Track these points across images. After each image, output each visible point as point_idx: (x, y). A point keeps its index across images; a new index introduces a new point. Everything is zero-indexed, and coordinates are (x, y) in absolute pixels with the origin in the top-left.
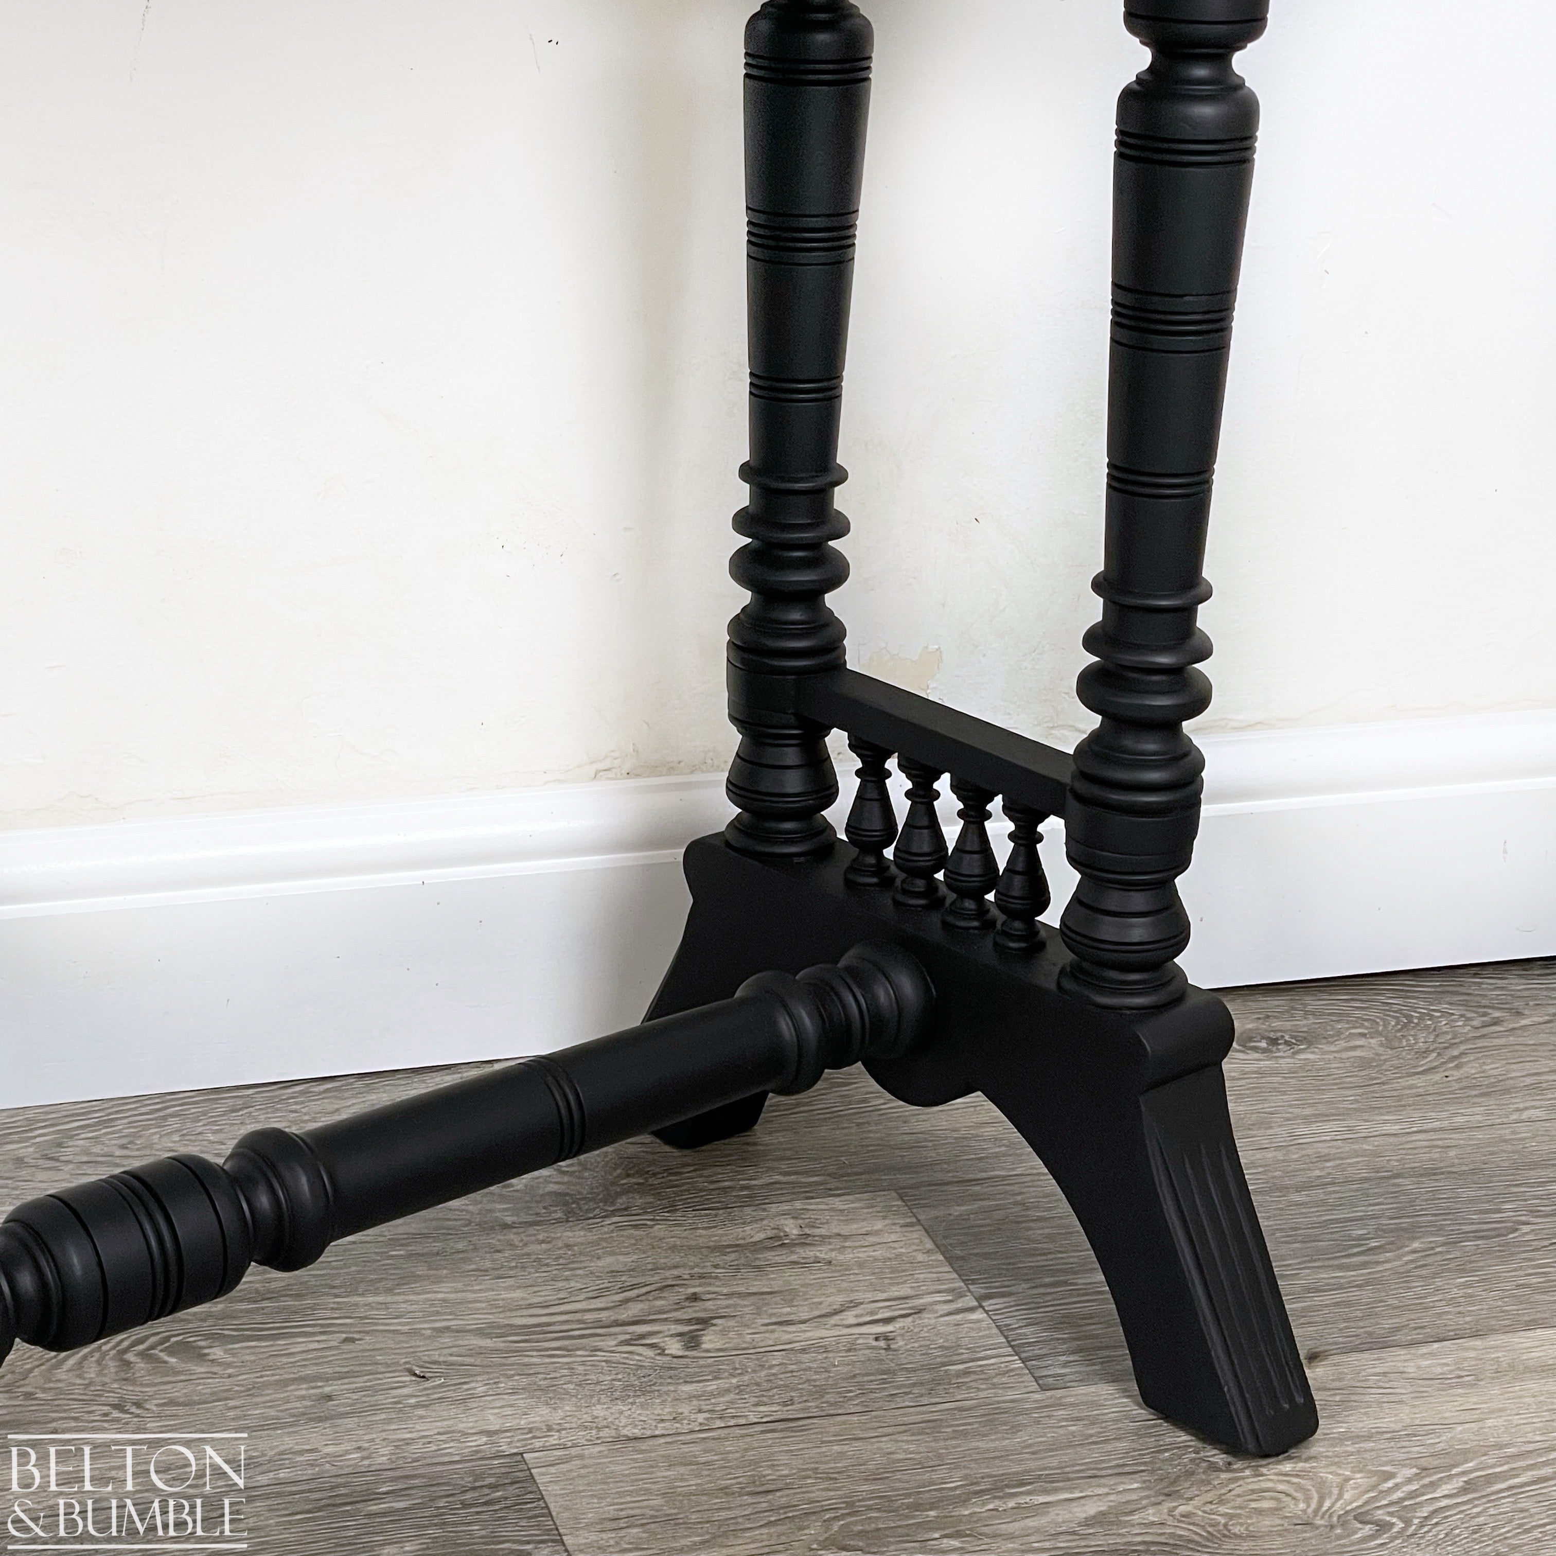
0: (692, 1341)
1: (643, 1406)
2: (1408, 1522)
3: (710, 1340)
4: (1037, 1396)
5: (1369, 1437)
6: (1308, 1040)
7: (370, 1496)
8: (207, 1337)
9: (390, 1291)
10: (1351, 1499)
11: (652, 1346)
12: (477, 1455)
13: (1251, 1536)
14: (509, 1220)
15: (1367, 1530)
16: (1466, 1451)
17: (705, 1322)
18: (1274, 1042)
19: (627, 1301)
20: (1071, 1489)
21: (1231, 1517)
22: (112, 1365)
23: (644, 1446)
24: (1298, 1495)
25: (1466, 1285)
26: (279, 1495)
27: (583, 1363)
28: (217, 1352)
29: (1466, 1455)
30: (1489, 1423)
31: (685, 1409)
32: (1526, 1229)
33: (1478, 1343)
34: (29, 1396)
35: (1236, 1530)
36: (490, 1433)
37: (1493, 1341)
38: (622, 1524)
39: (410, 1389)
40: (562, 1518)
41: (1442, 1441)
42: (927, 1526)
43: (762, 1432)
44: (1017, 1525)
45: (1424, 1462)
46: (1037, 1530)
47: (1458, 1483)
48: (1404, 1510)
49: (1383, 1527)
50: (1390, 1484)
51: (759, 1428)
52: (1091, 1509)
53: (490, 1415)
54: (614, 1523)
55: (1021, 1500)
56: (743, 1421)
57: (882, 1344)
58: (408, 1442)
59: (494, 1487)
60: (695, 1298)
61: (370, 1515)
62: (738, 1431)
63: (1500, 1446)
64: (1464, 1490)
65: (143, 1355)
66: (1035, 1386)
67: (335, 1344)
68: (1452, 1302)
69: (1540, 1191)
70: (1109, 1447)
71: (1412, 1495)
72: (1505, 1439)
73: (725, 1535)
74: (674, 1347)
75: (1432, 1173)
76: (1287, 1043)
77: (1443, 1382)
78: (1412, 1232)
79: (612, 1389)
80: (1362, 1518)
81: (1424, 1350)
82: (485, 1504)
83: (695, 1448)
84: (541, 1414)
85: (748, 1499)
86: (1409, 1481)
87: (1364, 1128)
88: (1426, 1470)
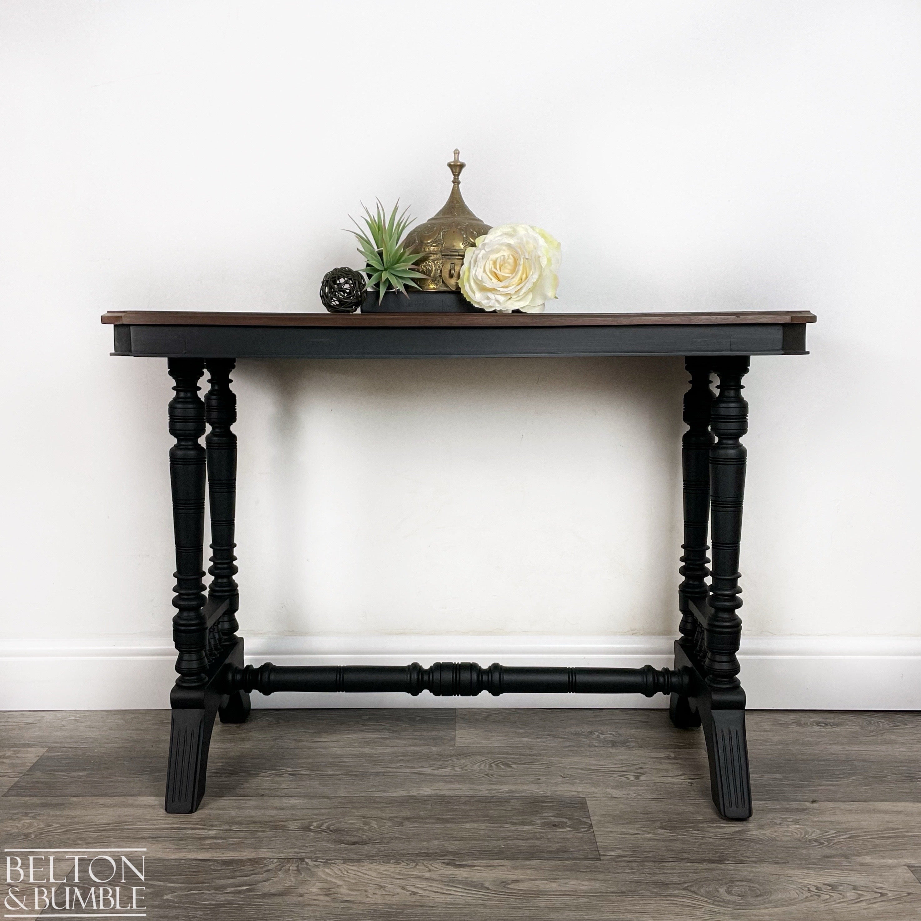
0: (637, 778)
1: (620, 791)
2: (829, 843)
3: (642, 778)
5: (823, 822)
6: (837, 725)
7: (544, 802)
8: (512, 762)
9: (561, 757)
10: (814, 836)
11: (626, 777)
12: (573, 796)
13: (781, 841)
14: (597, 745)
15: (816, 844)
16: (852, 829)
17: (642, 774)
18: (827, 725)
19: (623, 767)
22: (487, 766)
23: (617, 800)
24: (799, 833)
25: (866, 789)
26: (521, 799)
27: (607, 779)
28: (514, 766)
30: (861, 823)
31: (631, 792)
32: (890, 777)
33: (865, 803)
34: (466, 770)
35: (778, 839)
36: (578, 792)
37: (870, 803)
38: (607, 816)
39: (560, 780)
40: (591, 813)
41: (844, 826)
42: (690, 827)
46: (720, 832)
47: (848, 836)
48: (829, 841)
49: (821, 843)
50: (827, 834)
51: (650, 799)
52: (737, 829)
53: (579, 787)
54: (603, 815)
55: (718, 825)
56: (646, 797)
57: (690, 784)
58: (557, 791)
59: (576, 804)
60: (641, 768)
61: (542, 806)
62: (644, 799)
63: (863, 829)
64: (849, 838)
65: (496, 765)
68: (860, 792)
69: (897, 768)
71: (833, 837)
72: (865, 827)
73: (633, 822)
74: (632, 778)
75: (864, 761)
76: (831, 725)
77: (851, 812)
78: (853, 774)
79: (613, 786)
80: (816, 841)
81: (849, 803)
82: (572, 807)
83: (631, 802)
84: (592, 789)
85: (642, 815)
86: (833, 834)
87: (847, 748)
88: (838, 832)
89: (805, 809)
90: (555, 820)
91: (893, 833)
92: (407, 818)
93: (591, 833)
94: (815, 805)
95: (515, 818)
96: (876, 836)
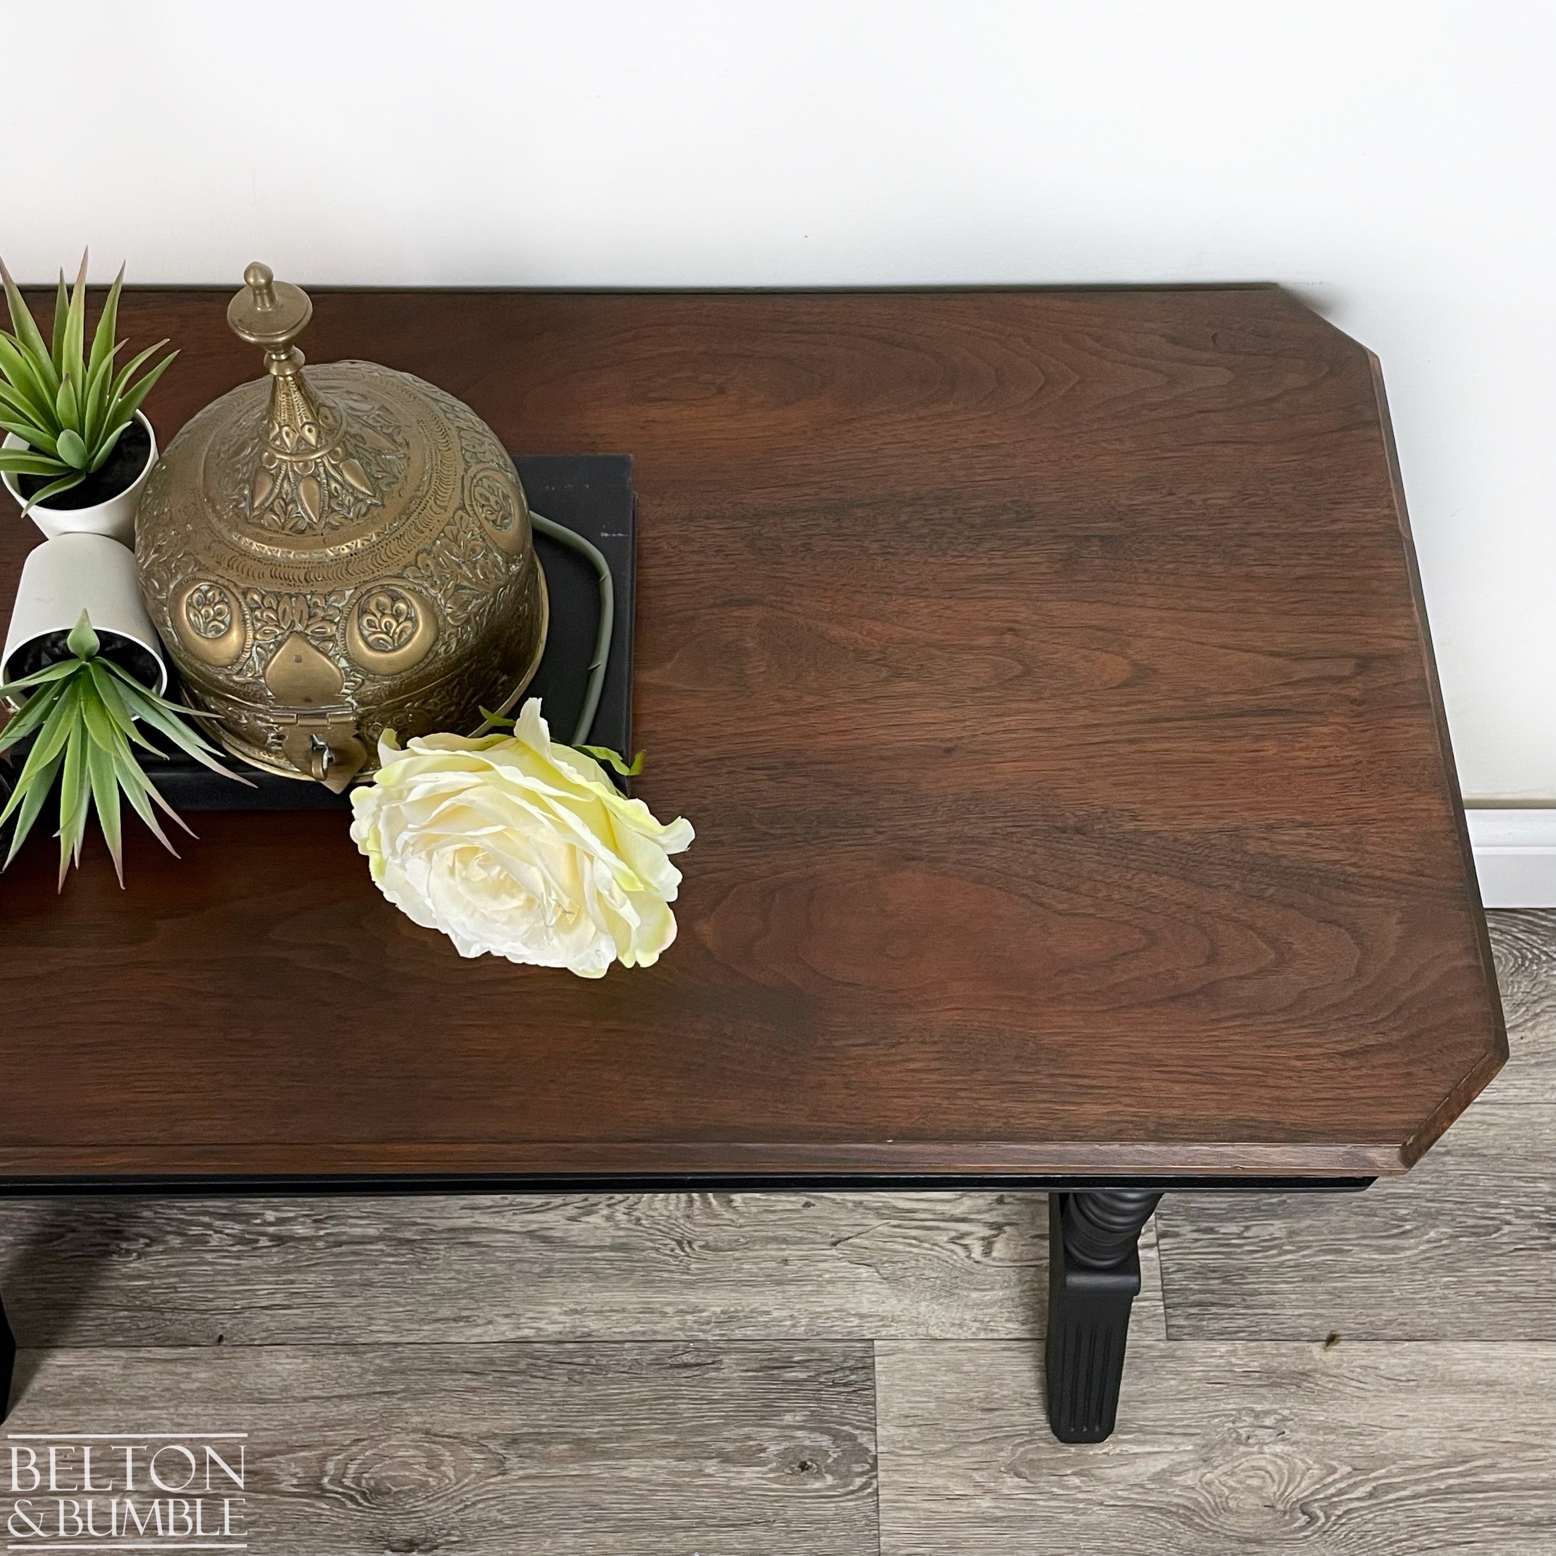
0: (988, 1247)
1: (947, 1307)
2: (1327, 1518)
3: (998, 1248)
4: (1162, 1345)
5: (1333, 1430)
7: (788, 1364)
10: (1304, 1488)
11: (966, 1247)
12: (849, 1337)
13: (1238, 1512)
15: (1303, 1520)
16: (1385, 1457)
20: (1153, 1443)
21: (1233, 1490)
23: (939, 1347)
24: (1276, 1477)
25: (1447, 1286)
26: (743, 1351)
27: (925, 1256)
29: (1385, 1460)
30: (1410, 1432)
31: (968, 1315)
32: (1507, 1229)
33: (1431, 1347)
34: (639, 1219)
35: (1232, 1504)
36: (861, 1316)
37: (1441, 1347)
38: (909, 1422)
40: (880, 1408)
43: (1004, 1349)
44: (1115, 1471)
45: (1356, 1462)
46: (1125, 1479)
47: (1368, 1488)
48: (1330, 1506)
49: (1313, 1519)
50: (1330, 1479)
51: (1003, 1345)
52: (1160, 1465)
55: (1125, 1447)
56: (995, 1336)
58: (818, 1315)
59: (853, 1370)
60: (1001, 1201)
61: (785, 1382)
62: (992, 1345)
63: (1405, 1457)
64: (1371, 1495)
66: (1163, 1336)
67: (799, 1206)
68: (1431, 1301)
69: (1529, 1187)
70: (1187, 1406)
71: (1340, 1492)
72: (1411, 1450)
73: (958, 1445)
74: (977, 1251)
77: (1396, 1383)
78: (1434, 1219)
79: (933, 1287)
80: (1303, 1508)
81: (1399, 1347)
82: (845, 1385)
83: (963, 1356)
84: (892, 1305)
85: (980, 1415)
86: (1342, 1478)
88: (1355, 1469)
89: (1305, 1374)
90: (807, 1443)
91: (1461, 1475)
92: (514, 1441)
93: (870, 1495)
94: (1332, 1355)
95: (726, 1434)
96: (1423, 1488)
